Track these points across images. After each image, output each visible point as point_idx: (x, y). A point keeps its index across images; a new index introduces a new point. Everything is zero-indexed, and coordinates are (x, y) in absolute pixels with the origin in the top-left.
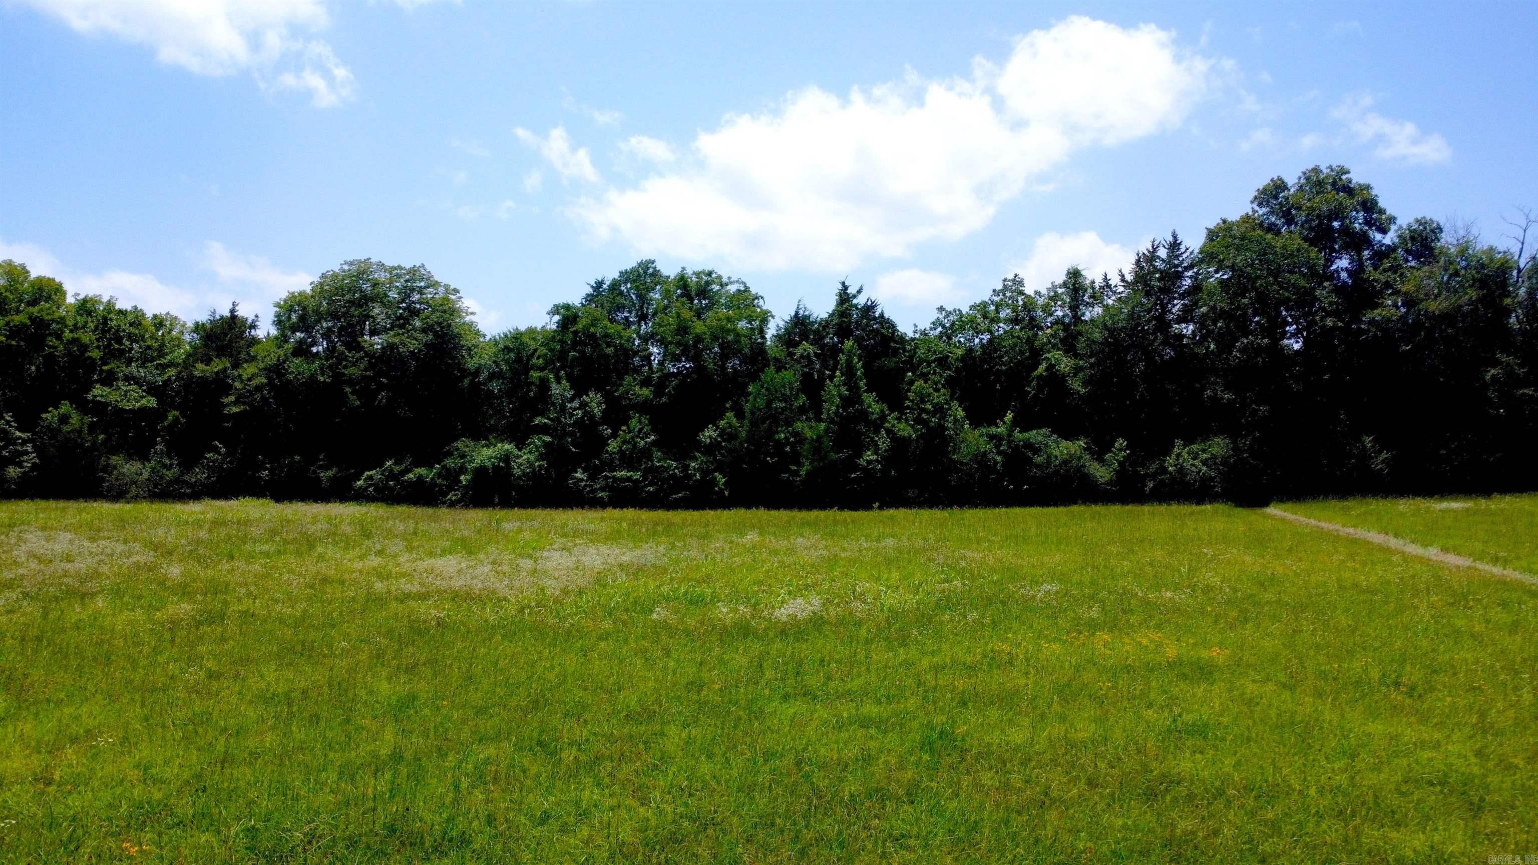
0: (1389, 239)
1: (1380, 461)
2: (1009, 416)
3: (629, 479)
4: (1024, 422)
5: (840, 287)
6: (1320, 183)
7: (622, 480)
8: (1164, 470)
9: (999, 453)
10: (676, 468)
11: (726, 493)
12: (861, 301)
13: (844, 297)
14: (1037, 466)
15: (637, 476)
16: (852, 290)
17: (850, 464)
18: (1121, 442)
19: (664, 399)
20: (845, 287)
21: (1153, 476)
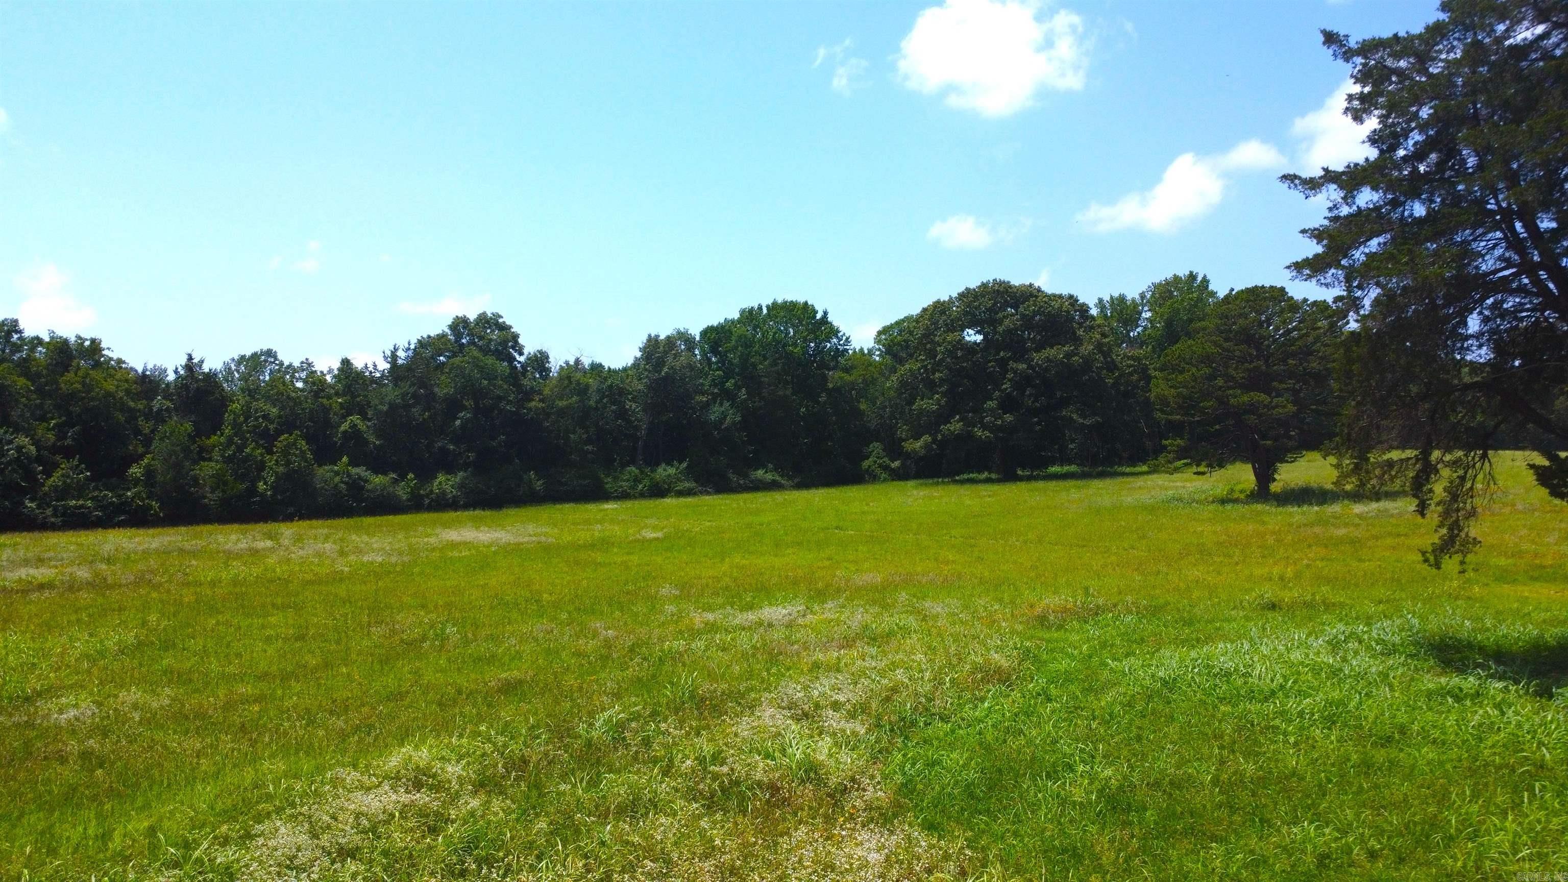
0: (522, 359)
1: (539, 485)
2: (345, 459)
3: (82, 506)
4: (354, 463)
5: (186, 357)
6: (488, 322)
7: (76, 507)
8: (431, 491)
9: (342, 482)
10: (112, 497)
11: (161, 515)
12: (206, 368)
13: (191, 366)
14: (368, 491)
15: (89, 503)
16: (195, 361)
17: (252, 491)
18: (411, 476)
19: (69, 442)
20: (190, 358)
21: (427, 496)
